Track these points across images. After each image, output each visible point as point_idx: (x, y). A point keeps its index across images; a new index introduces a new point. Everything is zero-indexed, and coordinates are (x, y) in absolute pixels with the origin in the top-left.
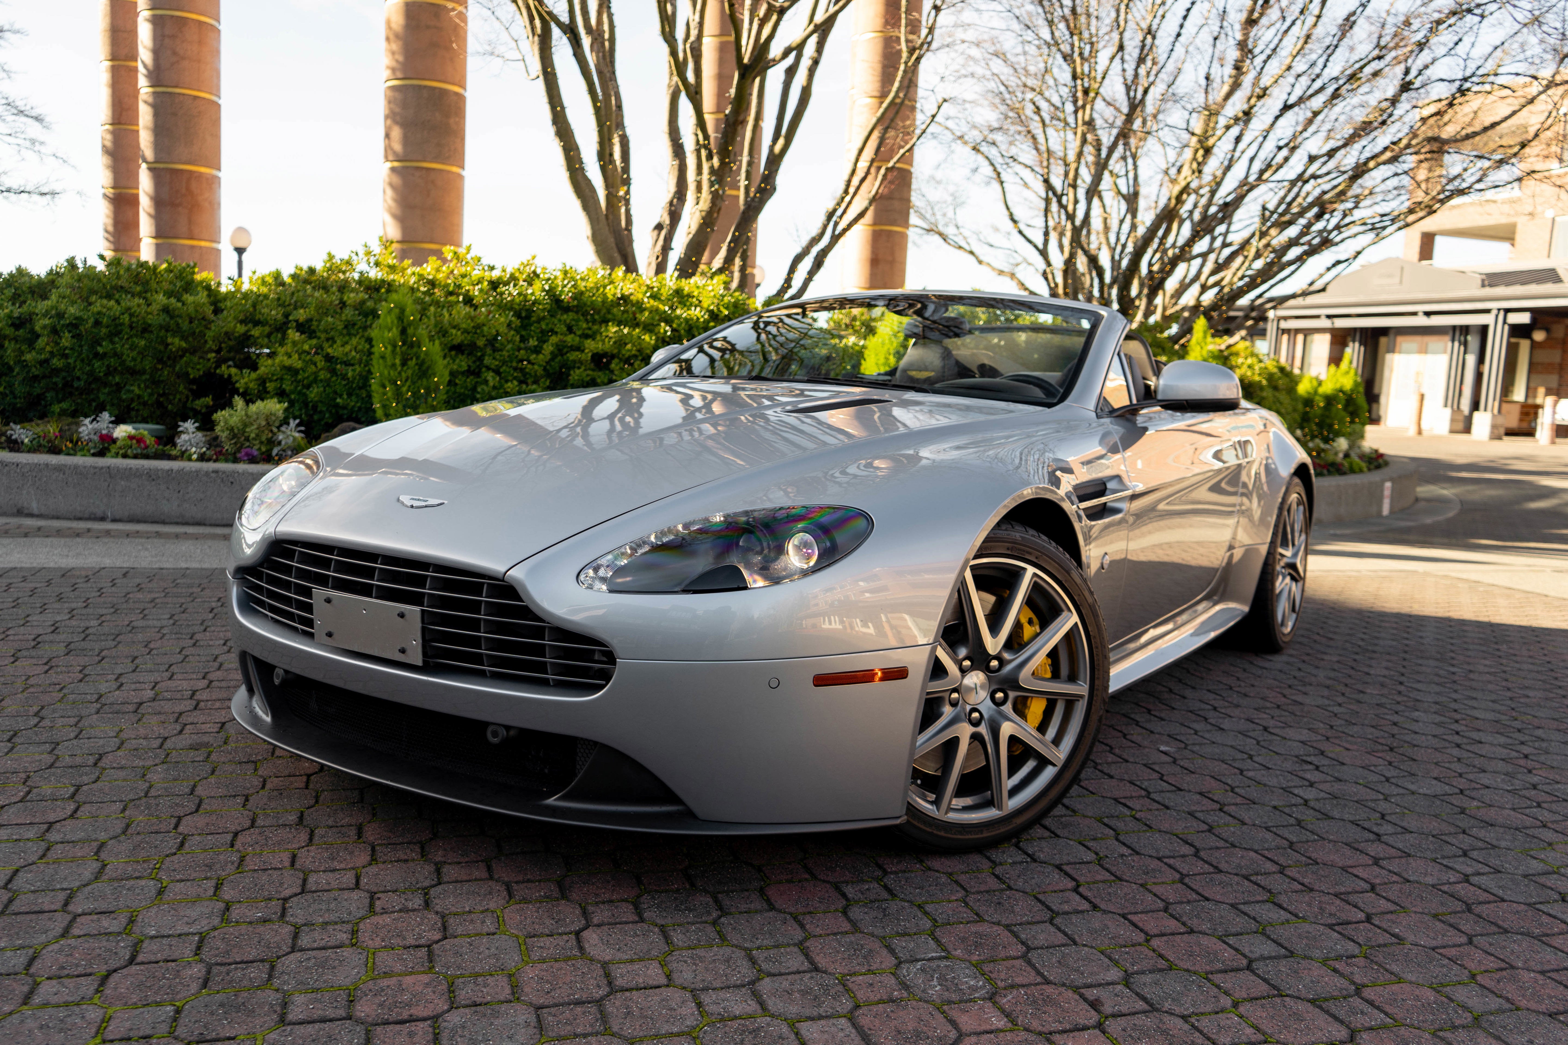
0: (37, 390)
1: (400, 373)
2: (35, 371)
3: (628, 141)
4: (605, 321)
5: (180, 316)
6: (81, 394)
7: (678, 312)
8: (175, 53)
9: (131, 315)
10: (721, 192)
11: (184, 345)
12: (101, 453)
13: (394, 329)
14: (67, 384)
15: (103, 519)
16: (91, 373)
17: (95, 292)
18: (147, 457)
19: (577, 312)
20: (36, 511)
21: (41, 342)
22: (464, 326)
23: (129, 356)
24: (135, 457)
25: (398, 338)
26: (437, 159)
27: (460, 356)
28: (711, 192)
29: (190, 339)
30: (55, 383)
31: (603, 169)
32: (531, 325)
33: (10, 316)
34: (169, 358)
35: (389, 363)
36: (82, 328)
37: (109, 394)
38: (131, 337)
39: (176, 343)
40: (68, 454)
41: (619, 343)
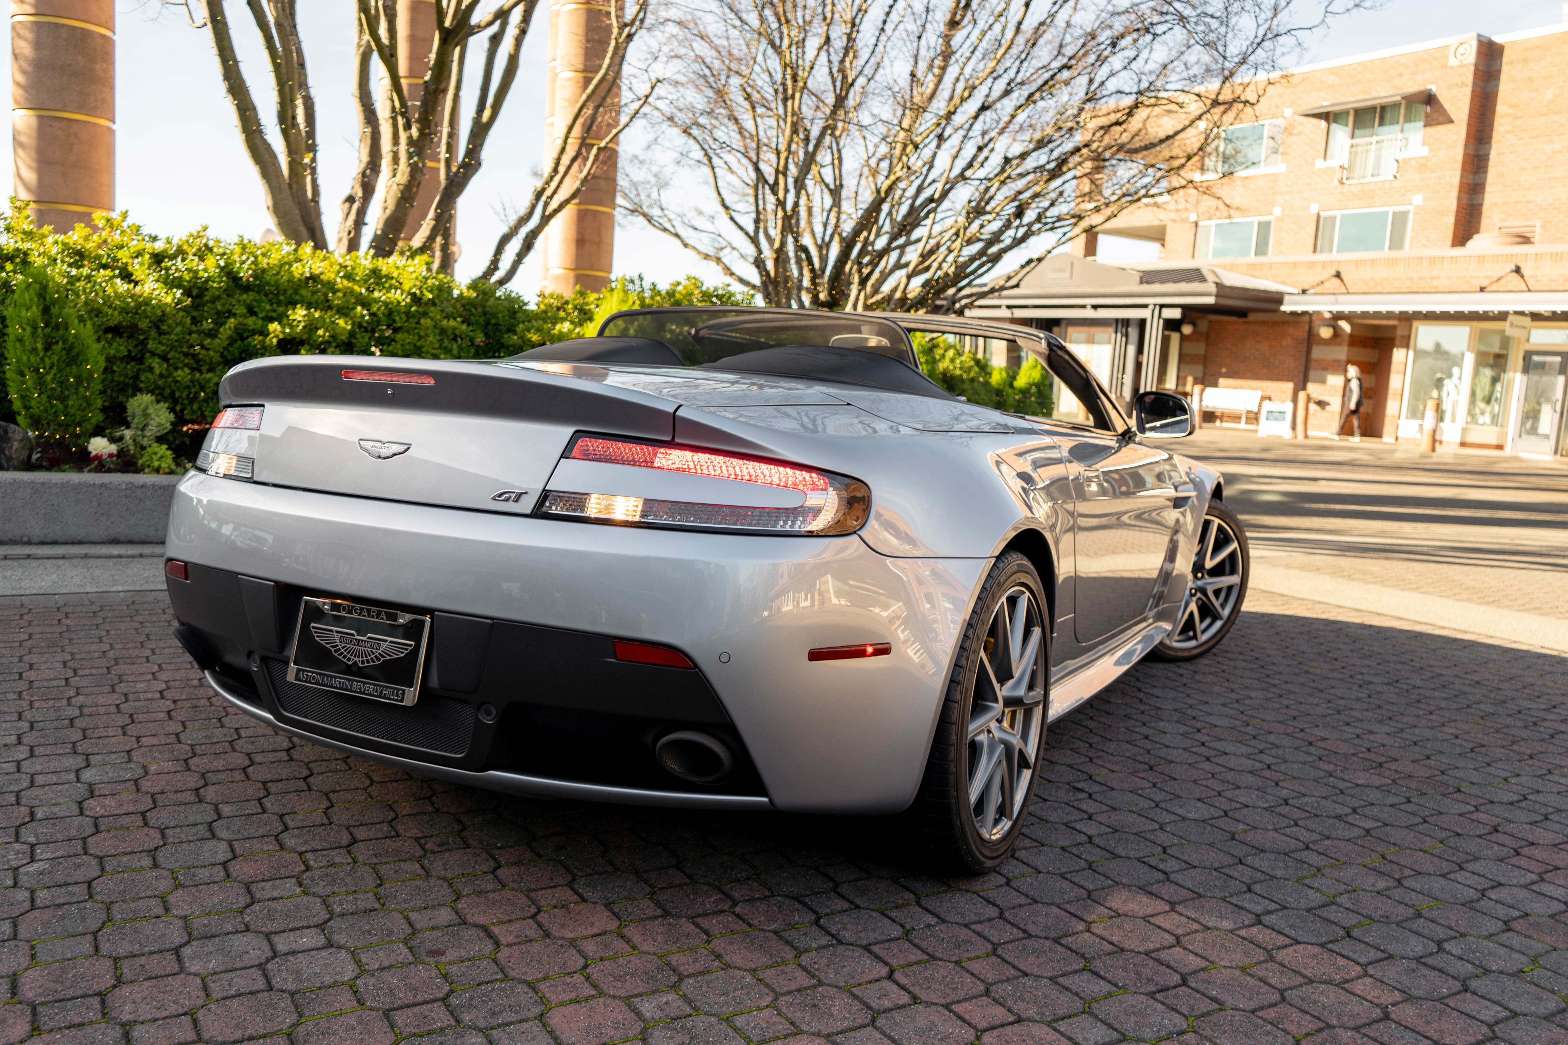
1: (42, 359)
3: (312, 104)
4: (293, 304)
7: (376, 294)
10: (420, 165)
13: (34, 308)
19: (258, 292)
22: (122, 305)
25: (39, 319)
26: (81, 108)
27: (118, 339)
28: (410, 165)
31: (285, 133)
32: (204, 305)
35: (29, 347)
41: (311, 327)
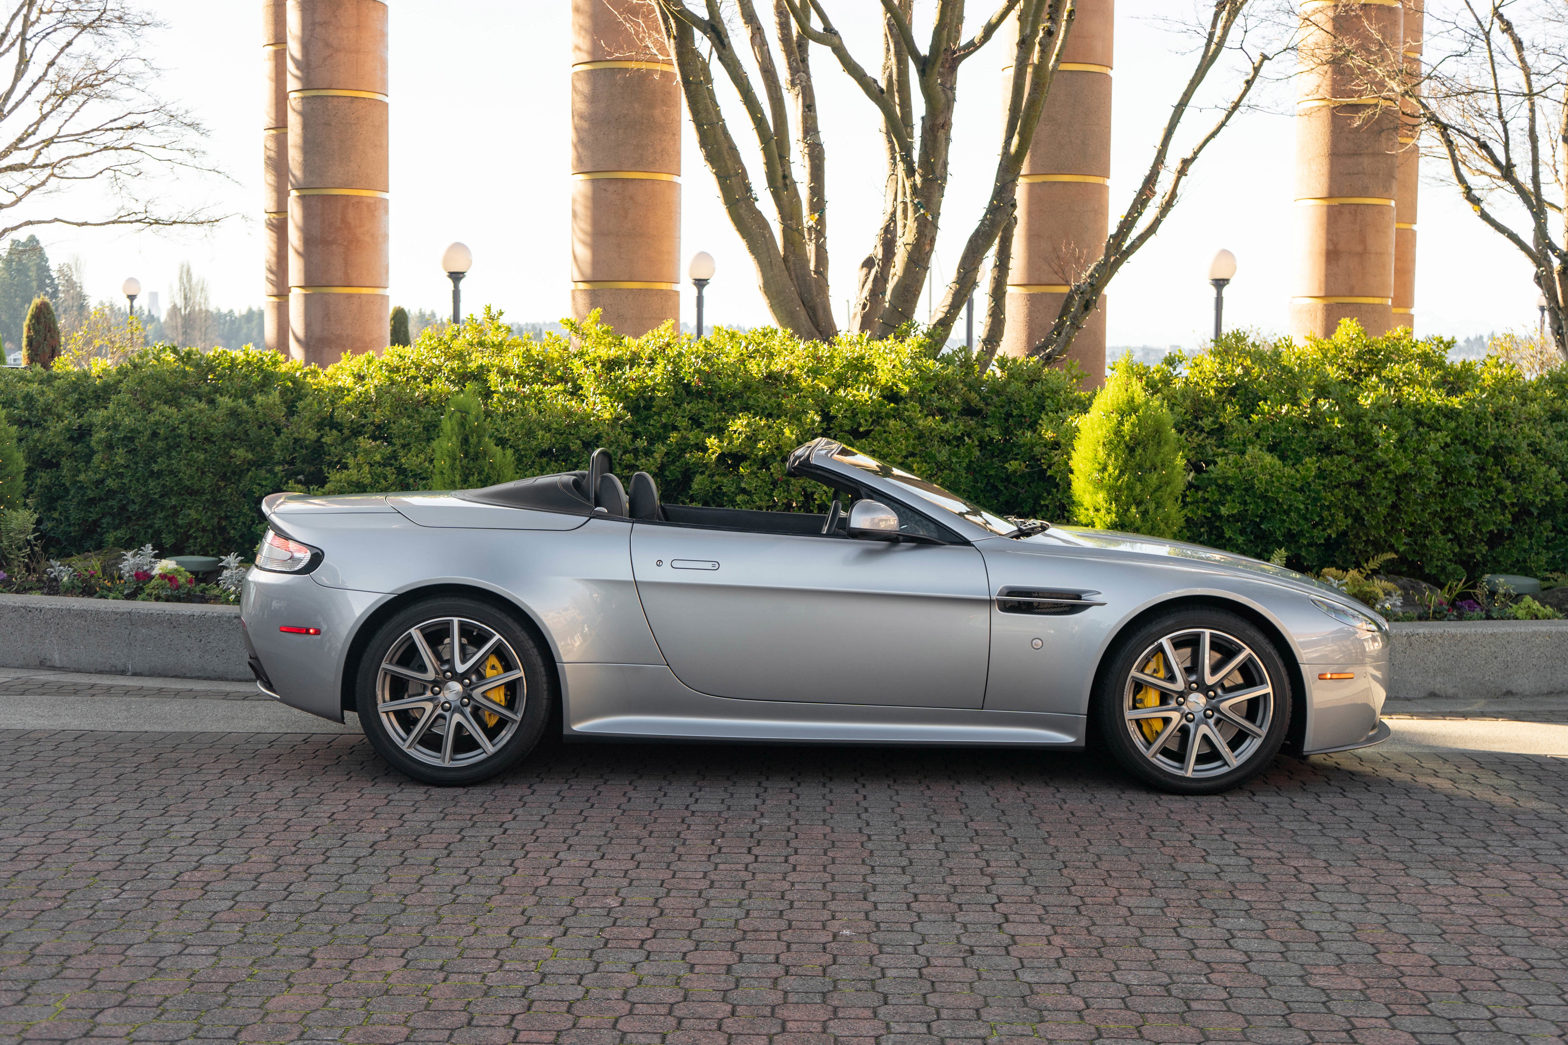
0: (94, 516)
2: (90, 494)
4: (733, 413)
5: (247, 422)
6: (138, 519)
8: (328, 45)
9: (192, 424)
11: (250, 456)
12: (132, 596)
13: (454, 439)
14: (123, 508)
15: (123, 673)
16: (145, 495)
17: (157, 396)
18: (178, 600)
19: (711, 400)
20: (58, 664)
21: (96, 459)
22: (555, 426)
23: (186, 473)
24: (168, 600)
27: (553, 463)
29: (259, 449)
30: (111, 507)
31: (775, 196)
33: (68, 430)
34: (234, 473)
36: (137, 441)
37: (165, 518)
38: (191, 450)
39: (241, 454)
40: (102, 597)
41: (752, 439)
